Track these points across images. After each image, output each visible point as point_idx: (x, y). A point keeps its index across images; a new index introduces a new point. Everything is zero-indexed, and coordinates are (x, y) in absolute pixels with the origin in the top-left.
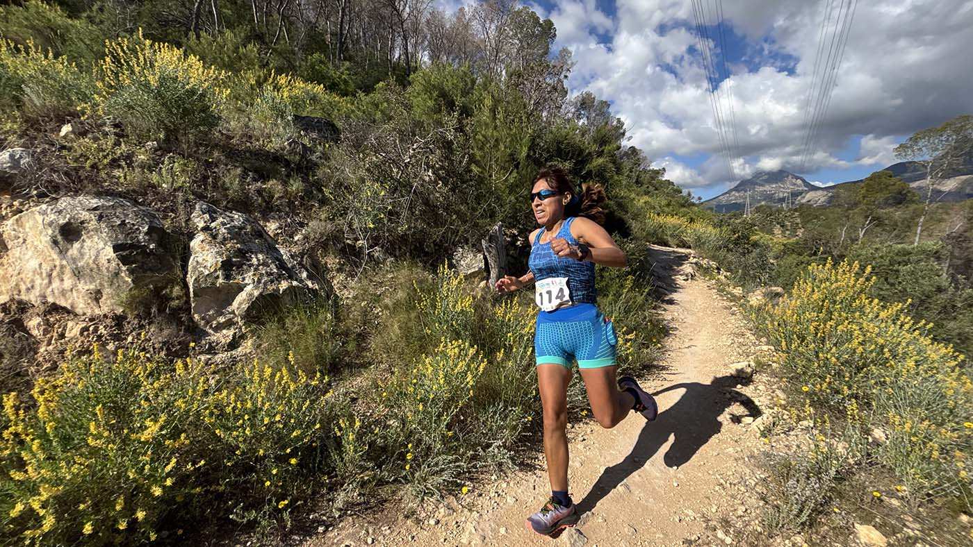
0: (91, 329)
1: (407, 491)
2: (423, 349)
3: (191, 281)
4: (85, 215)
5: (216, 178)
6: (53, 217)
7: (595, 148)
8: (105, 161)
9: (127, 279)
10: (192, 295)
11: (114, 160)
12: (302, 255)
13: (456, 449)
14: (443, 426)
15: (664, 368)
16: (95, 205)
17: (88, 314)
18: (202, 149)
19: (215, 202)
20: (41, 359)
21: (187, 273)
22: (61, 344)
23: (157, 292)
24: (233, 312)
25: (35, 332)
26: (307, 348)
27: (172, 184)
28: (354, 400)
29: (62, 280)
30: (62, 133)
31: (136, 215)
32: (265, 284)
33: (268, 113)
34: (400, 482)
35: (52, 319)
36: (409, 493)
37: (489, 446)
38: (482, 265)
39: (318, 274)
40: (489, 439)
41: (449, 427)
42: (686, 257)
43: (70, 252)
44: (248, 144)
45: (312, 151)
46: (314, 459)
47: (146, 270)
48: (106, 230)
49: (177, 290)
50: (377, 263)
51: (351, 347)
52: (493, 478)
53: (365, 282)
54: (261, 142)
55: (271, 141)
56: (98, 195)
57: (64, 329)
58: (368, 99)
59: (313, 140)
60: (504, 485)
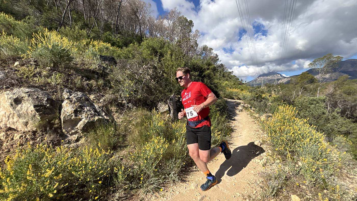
0: (24, 136)
1: (141, 191)
2: (147, 140)
3: (62, 117)
4: (23, 95)
5: (72, 80)
6: (11, 96)
7: (206, 67)
8: (31, 75)
9: (38, 117)
10: (62, 122)
11: (34, 74)
12: (103, 107)
13: (158, 176)
14: (154, 167)
15: (231, 144)
16: (27, 91)
17: (23, 131)
18: (67, 70)
19: (71, 89)
20: (4, 148)
21: (60, 114)
22: (12, 142)
23: (49, 122)
24: (78, 128)
25: (2, 138)
26: (105, 141)
27: (56, 83)
28: (122, 159)
29: (13, 118)
30: (15, 65)
31: (43, 94)
32: (90, 118)
33: (90, 55)
34: (139, 188)
35: (9, 133)
36: (142, 192)
37: (170, 174)
38: (168, 109)
39: (108, 113)
40: (170, 171)
41: (156, 168)
42: (240, 104)
43: (17, 108)
44: (83, 67)
45: (106, 69)
46: (108, 181)
47: (46, 114)
48: (31, 100)
49: (57, 121)
50: (130, 108)
51: (121, 140)
52: (171, 185)
53: (125, 116)
54: (88, 66)
55: (92, 66)
56: (29, 87)
57: (13, 137)
58: (127, 49)
59: (107, 64)
60: (175, 188)
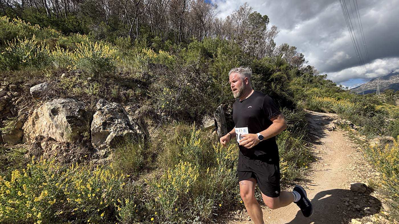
0: (59, 147)
3: (91, 129)
4: (59, 106)
5: (108, 90)
6: (50, 106)
8: (71, 86)
9: (70, 129)
10: (92, 135)
11: (75, 85)
12: (137, 119)
16: (63, 102)
17: (60, 141)
18: (105, 79)
19: (107, 99)
21: (90, 127)
22: (50, 152)
23: (80, 133)
24: (106, 143)
25: (43, 148)
29: (53, 129)
30: (62, 77)
31: (76, 105)
32: (118, 132)
35: (49, 143)
38: (214, 123)
43: (54, 119)
45: (153, 77)
47: (77, 126)
48: (65, 111)
54: (132, 75)
55: (136, 74)
56: (65, 98)
57: (51, 147)
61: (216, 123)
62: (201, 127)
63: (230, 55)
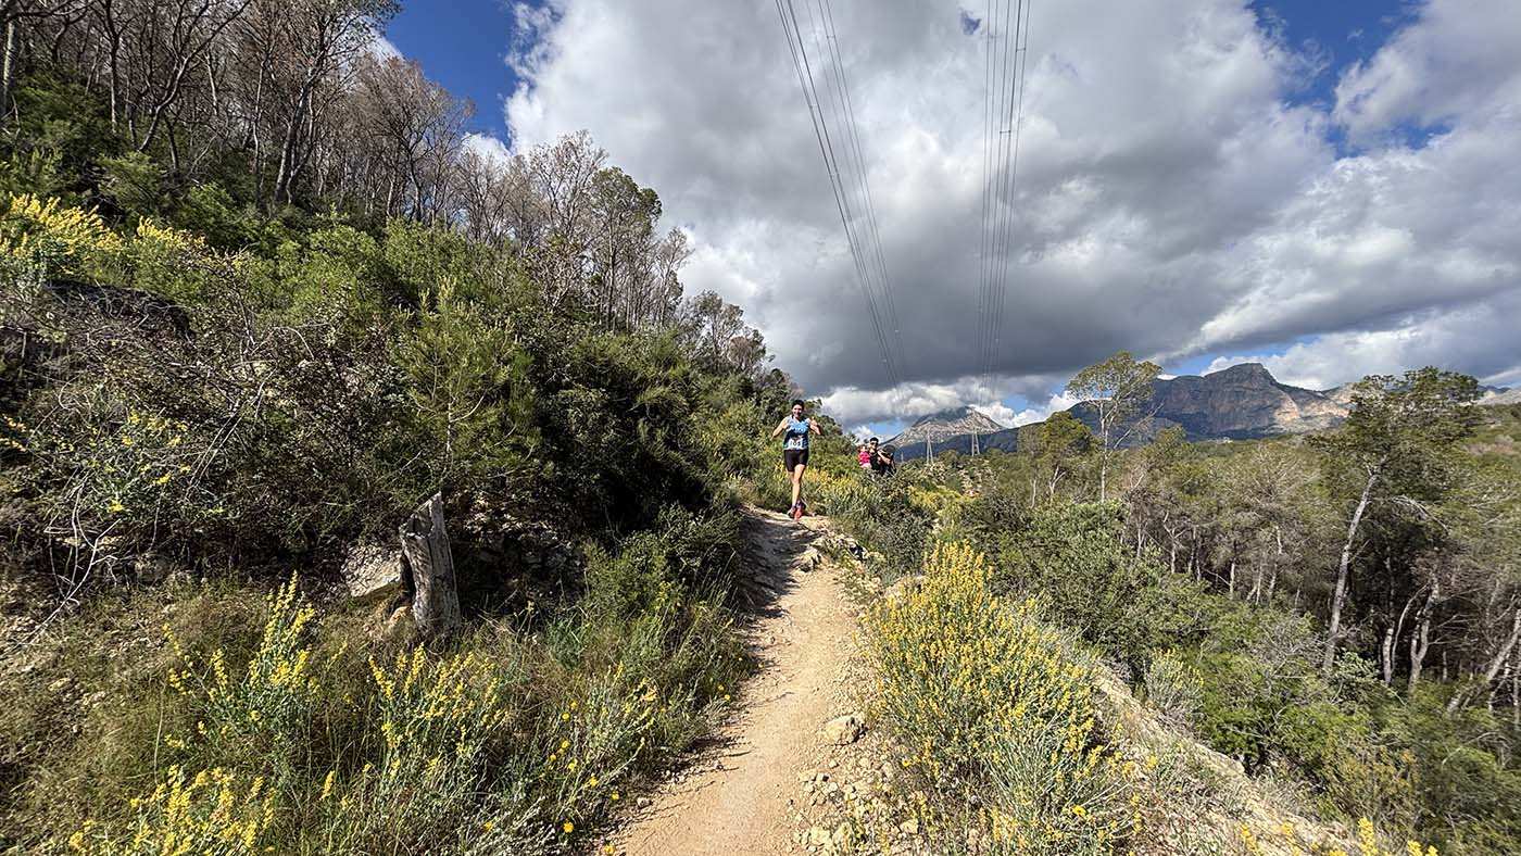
38: (397, 576)
61: (408, 573)
62: (333, 595)
63: (492, 307)
